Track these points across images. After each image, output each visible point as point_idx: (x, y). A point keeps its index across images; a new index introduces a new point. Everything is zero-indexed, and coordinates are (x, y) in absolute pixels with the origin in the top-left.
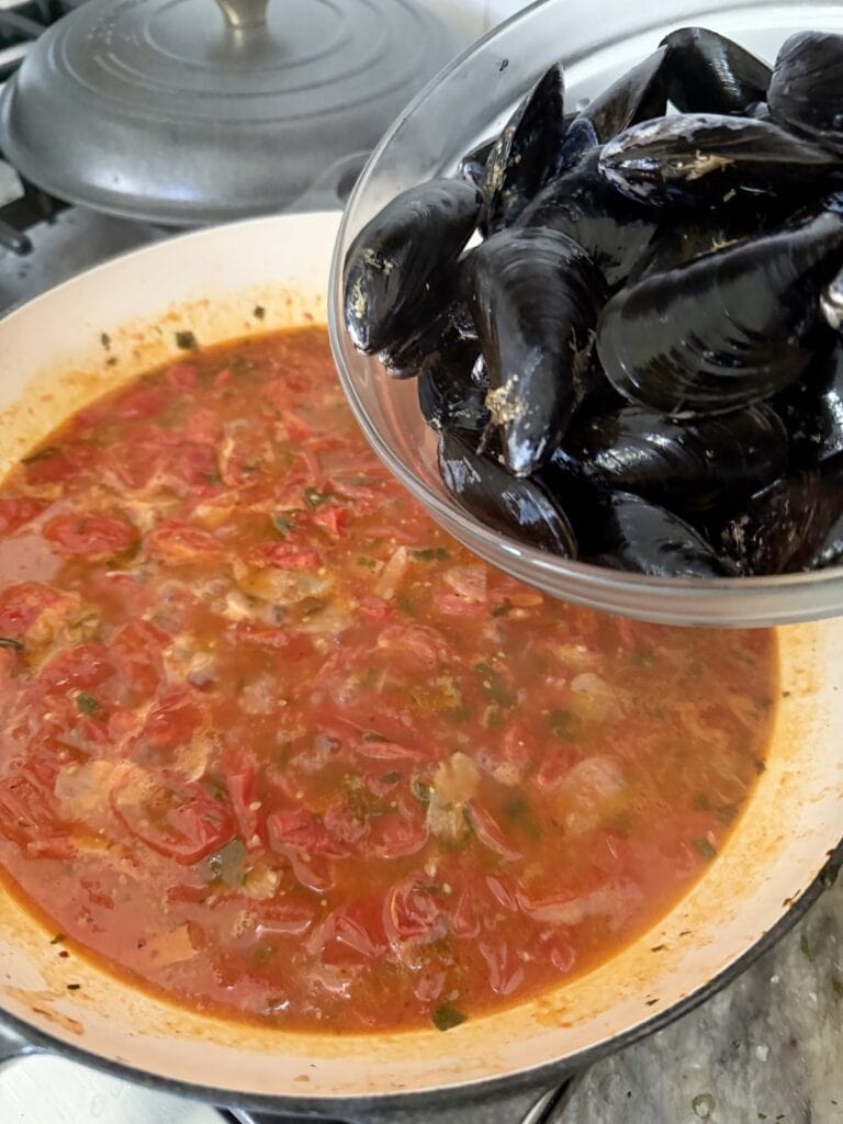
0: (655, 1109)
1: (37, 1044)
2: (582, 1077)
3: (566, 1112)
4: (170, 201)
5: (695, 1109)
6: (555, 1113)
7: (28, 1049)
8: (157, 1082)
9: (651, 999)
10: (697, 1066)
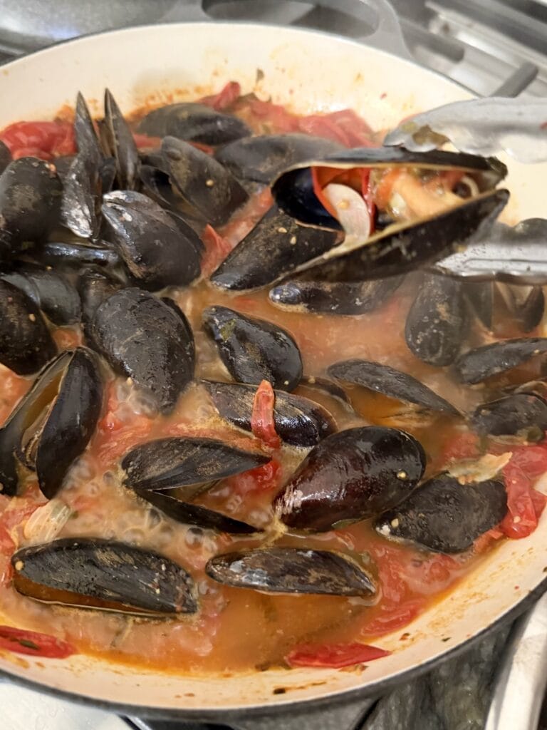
2: (388, 697)
3: (376, 721)
6: (369, 721)
8: (87, 701)
9: (445, 637)
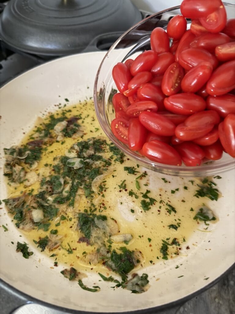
0: (204, 301)
1: (31, 301)
4: (47, 49)
5: (215, 300)
7: (29, 302)
10: (215, 288)
